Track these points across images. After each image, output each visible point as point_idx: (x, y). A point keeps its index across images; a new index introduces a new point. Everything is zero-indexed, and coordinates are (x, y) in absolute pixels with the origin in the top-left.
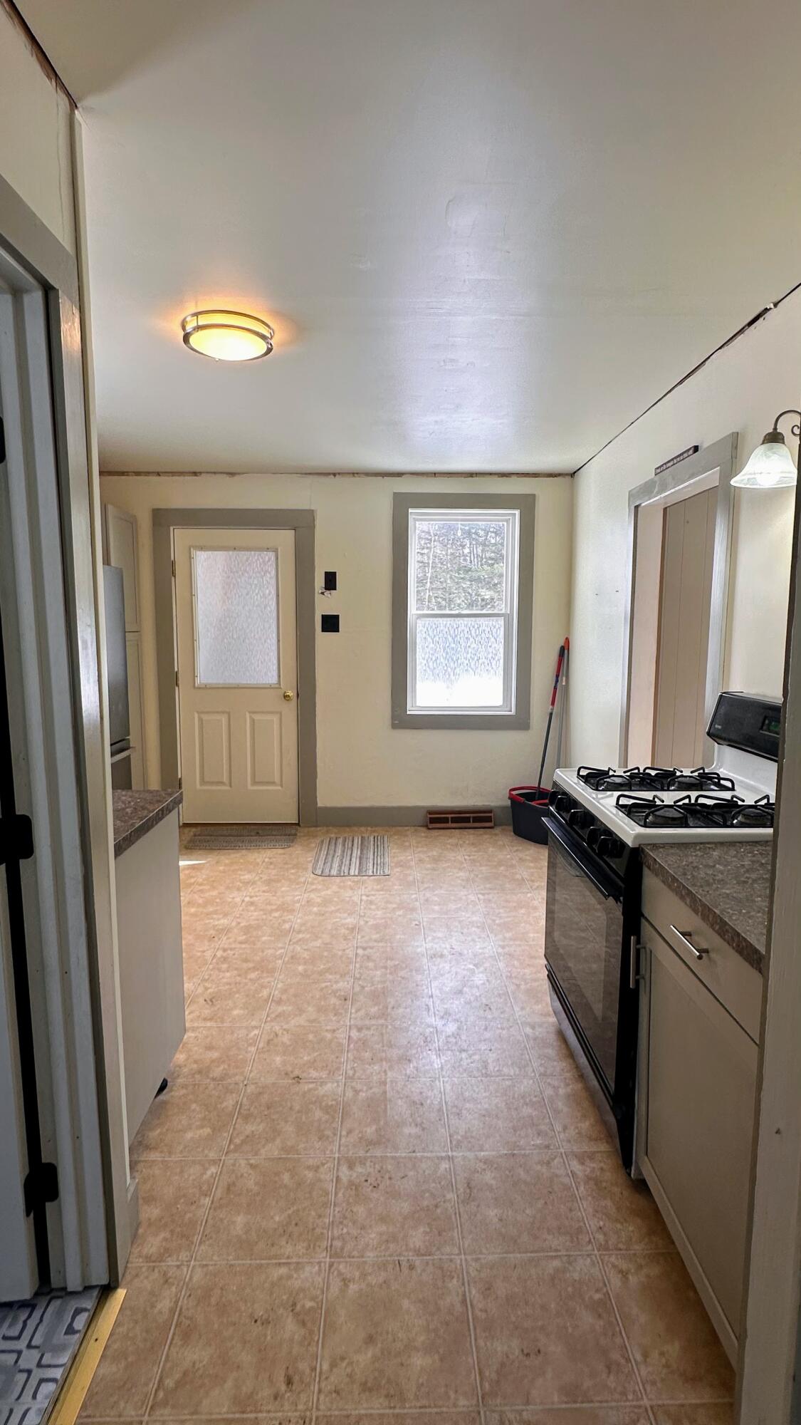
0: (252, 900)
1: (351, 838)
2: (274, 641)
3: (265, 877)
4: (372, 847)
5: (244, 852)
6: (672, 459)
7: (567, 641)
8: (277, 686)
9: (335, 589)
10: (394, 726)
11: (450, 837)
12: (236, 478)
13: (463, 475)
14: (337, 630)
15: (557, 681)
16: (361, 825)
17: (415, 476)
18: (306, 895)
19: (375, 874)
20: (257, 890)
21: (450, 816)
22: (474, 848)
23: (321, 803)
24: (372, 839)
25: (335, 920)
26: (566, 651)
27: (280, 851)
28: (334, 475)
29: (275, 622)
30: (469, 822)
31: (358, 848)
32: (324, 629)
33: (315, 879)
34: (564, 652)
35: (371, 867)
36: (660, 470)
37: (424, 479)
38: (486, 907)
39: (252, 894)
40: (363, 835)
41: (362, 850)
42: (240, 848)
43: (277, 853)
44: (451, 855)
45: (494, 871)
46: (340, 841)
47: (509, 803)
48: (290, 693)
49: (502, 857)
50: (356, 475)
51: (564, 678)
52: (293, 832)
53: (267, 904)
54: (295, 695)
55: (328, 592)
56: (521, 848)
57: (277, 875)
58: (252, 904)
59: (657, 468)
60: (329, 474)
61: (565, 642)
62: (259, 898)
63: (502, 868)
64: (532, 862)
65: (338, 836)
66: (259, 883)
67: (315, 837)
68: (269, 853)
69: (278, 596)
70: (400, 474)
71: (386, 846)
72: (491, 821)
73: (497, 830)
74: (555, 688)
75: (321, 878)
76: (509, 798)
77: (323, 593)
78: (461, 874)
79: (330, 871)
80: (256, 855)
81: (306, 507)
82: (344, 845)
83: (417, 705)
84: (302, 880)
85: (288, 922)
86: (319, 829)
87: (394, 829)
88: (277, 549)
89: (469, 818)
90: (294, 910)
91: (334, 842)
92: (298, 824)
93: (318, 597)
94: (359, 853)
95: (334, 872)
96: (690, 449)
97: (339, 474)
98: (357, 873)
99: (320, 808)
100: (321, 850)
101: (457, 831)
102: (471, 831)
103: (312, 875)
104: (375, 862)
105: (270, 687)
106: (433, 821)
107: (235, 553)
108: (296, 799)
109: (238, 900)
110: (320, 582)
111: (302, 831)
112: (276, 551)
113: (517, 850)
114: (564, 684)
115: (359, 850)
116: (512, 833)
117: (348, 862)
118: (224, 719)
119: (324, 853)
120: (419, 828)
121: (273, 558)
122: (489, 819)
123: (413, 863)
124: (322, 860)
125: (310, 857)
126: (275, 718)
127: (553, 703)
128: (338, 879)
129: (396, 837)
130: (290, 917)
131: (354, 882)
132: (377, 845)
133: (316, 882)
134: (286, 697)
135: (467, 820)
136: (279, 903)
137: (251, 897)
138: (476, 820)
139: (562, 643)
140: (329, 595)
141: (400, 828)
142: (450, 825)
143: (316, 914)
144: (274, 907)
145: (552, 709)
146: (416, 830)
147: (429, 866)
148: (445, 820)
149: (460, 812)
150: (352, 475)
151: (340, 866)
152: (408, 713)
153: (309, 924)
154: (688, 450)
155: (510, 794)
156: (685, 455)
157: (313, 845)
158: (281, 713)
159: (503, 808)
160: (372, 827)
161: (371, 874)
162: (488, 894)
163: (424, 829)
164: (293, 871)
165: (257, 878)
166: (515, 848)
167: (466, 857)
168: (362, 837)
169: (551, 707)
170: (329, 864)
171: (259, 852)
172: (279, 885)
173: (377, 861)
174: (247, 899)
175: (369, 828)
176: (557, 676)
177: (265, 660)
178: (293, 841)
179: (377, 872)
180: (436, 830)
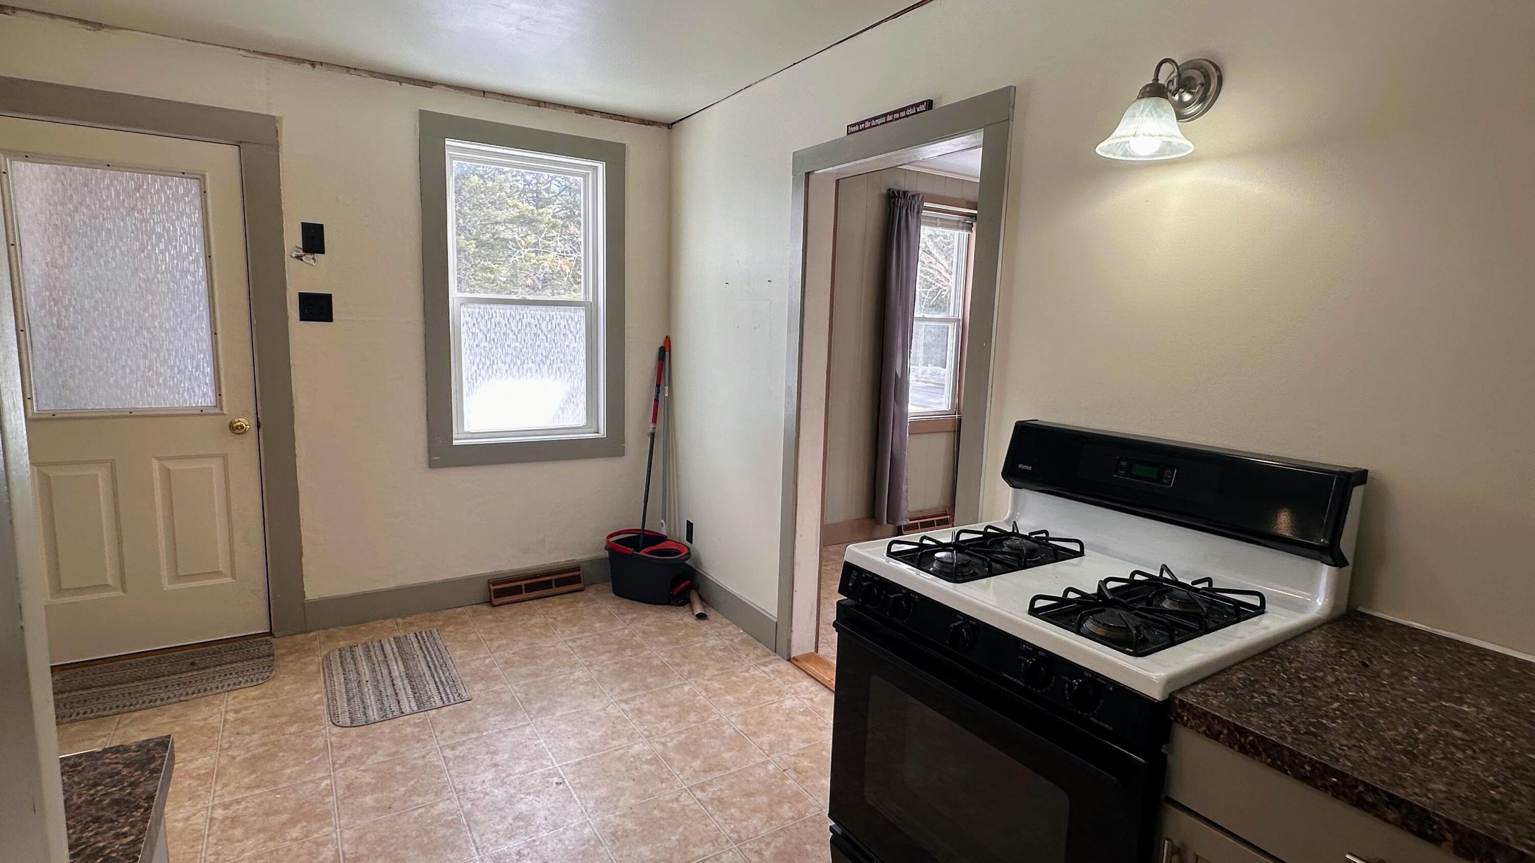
0: (230, 812)
1: (376, 644)
2: (205, 333)
3: (241, 754)
4: (419, 652)
5: (177, 709)
6: (885, 115)
7: (668, 340)
8: (217, 411)
9: (323, 252)
10: (433, 465)
11: (533, 615)
12: (103, 33)
13: (526, 102)
14: (329, 318)
15: (658, 392)
16: (385, 617)
17: (453, 90)
18: (340, 773)
19: (447, 703)
20: (232, 787)
21: (523, 583)
22: (574, 626)
23: (312, 593)
24: (414, 639)
25: (416, 813)
26: (667, 353)
27: (253, 692)
28: (313, 64)
29: (205, 300)
30: (551, 587)
31: (396, 660)
32: (304, 317)
33: (344, 735)
34: (664, 354)
35: (435, 692)
36: (857, 128)
37: (468, 97)
38: (641, 723)
39: (227, 800)
40: (395, 634)
41: (404, 662)
42: (165, 702)
43: (246, 699)
44: (547, 644)
45: (619, 659)
46: (359, 651)
47: (606, 554)
48: (243, 422)
49: (619, 634)
50: (352, 71)
51: (667, 388)
52: (264, 649)
53: (267, 814)
54: (253, 422)
55: (310, 256)
56: (635, 616)
57: (265, 744)
58: (234, 821)
59: (854, 125)
60: (304, 61)
61: (665, 343)
62: (243, 804)
63: (628, 652)
64: (661, 635)
65: (352, 642)
66: (232, 770)
67: (310, 651)
68: (231, 700)
69: (209, 257)
70: (428, 83)
71: (442, 648)
72: (580, 582)
73: (590, 593)
74: (657, 400)
75: (353, 732)
76: (606, 548)
77: (299, 258)
78: (578, 674)
79: (365, 714)
80: (204, 712)
81: (260, 108)
82: (369, 658)
83: (466, 429)
84: (319, 742)
85: (325, 844)
86: (311, 635)
87: (441, 616)
88: (204, 176)
89: (550, 581)
90: (328, 812)
91: (348, 655)
92: (270, 634)
93: (291, 265)
94: (402, 668)
95: (374, 714)
96: (922, 103)
97: (321, 63)
98: (416, 708)
99: (315, 603)
100: (331, 675)
101: (536, 602)
102: (555, 599)
103: (335, 730)
104: (437, 680)
105: (202, 413)
106: (499, 593)
107: (110, 173)
108: (263, 594)
109: (198, 820)
110: (293, 239)
111: (280, 645)
112: (201, 179)
113: (632, 620)
114: (667, 395)
115: (400, 663)
116: (612, 595)
117: (390, 691)
118: (102, 474)
119: (339, 680)
120: (480, 607)
121: (195, 190)
122: (576, 580)
123: (497, 670)
124: (341, 696)
125: (316, 693)
126: (215, 466)
127: (655, 421)
128: (386, 727)
129: (450, 628)
130: (325, 830)
131: (416, 725)
132: (427, 649)
133: (346, 741)
134: (234, 429)
135: (547, 585)
136: (291, 804)
137: (226, 807)
138: (561, 583)
139: (660, 343)
140: (312, 262)
141: (449, 612)
142: (525, 595)
143: (375, 809)
144: (284, 817)
145: (654, 428)
146: (475, 612)
147: (524, 670)
148: (517, 590)
149: (535, 576)
150: (345, 70)
151: (380, 700)
152: (455, 442)
153: (370, 837)
154: (918, 105)
155: (608, 542)
156: (910, 111)
157: (313, 668)
158: (225, 458)
159: (594, 562)
160: (403, 618)
161: (441, 704)
162: (633, 699)
163: (486, 608)
164: (293, 729)
165: (224, 761)
166: (629, 617)
167: (571, 644)
168: (395, 638)
169: (652, 425)
170: (357, 699)
171: (208, 704)
172: (277, 765)
173: (440, 678)
174: (219, 813)
175: (399, 620)
176: (658, 385)
177: (186, 367)
178: (270, 668)
179: (448, 698)
180: (506, 606)
